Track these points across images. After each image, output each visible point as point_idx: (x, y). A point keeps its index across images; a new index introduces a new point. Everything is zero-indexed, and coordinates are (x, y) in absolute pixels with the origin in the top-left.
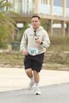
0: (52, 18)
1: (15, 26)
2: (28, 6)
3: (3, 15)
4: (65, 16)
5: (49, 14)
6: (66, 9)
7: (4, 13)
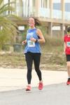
0: (52, 21)
1: (17, 28)
2: (29, 10)
3: (6, 18)
4: (64, 19)
5: (49, 17)
6: (65, 12)
7: (6, 16)
